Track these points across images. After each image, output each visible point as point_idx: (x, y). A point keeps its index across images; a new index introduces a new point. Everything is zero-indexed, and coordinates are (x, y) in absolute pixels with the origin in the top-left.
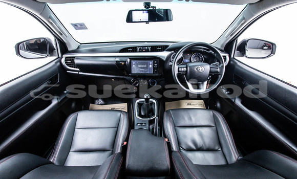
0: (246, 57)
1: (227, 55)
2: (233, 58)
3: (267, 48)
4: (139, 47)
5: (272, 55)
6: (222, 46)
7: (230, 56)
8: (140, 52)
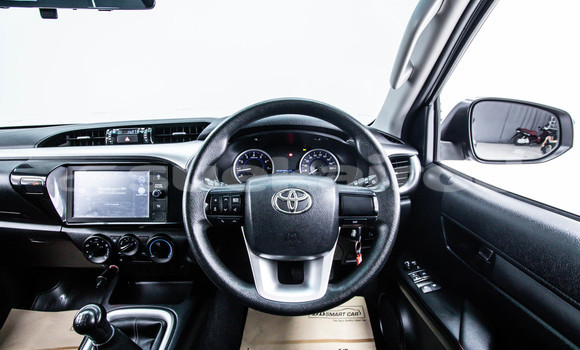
0: (477, 158)
1: (413, 154)
2: (435, 162)
3: (527, 141)
4: (111, 128)
5: (562, 148)
6: (393, 125)
7: (422, 157)
8: (115, 143)
